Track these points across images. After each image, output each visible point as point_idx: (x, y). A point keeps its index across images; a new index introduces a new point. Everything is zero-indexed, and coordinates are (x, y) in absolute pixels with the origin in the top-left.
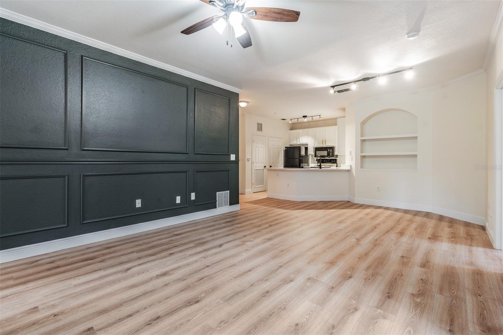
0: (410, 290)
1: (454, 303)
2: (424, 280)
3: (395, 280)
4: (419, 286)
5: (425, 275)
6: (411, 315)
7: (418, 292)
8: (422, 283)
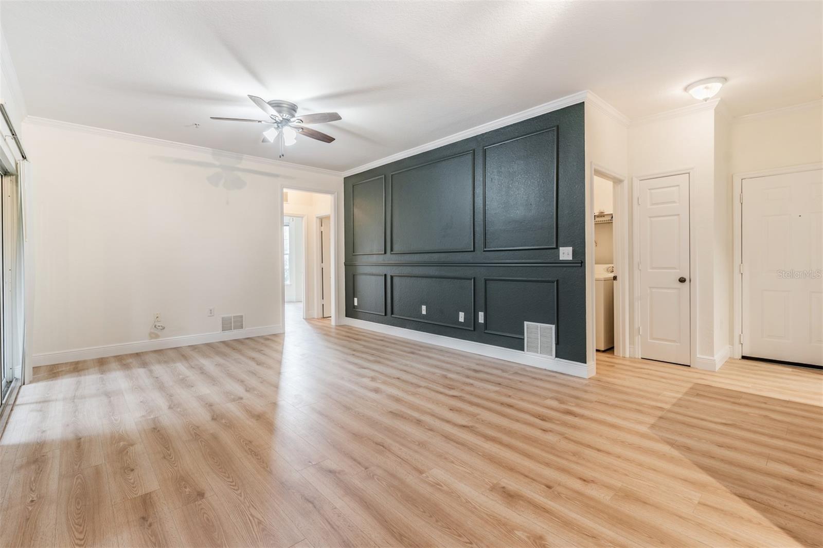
0: (139, 448)
1: (76, 465)
2: (129, 472)
3: (167, 446)
4: (130, 458)
5: (132, 481)
6: (121, 430)
7: (127, 452)
8: (129, 464)
